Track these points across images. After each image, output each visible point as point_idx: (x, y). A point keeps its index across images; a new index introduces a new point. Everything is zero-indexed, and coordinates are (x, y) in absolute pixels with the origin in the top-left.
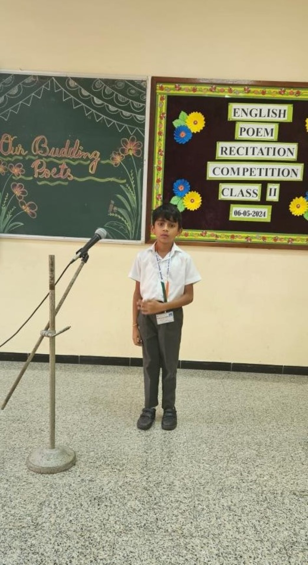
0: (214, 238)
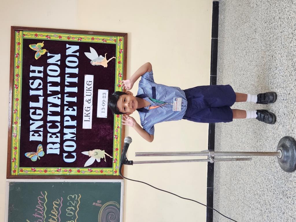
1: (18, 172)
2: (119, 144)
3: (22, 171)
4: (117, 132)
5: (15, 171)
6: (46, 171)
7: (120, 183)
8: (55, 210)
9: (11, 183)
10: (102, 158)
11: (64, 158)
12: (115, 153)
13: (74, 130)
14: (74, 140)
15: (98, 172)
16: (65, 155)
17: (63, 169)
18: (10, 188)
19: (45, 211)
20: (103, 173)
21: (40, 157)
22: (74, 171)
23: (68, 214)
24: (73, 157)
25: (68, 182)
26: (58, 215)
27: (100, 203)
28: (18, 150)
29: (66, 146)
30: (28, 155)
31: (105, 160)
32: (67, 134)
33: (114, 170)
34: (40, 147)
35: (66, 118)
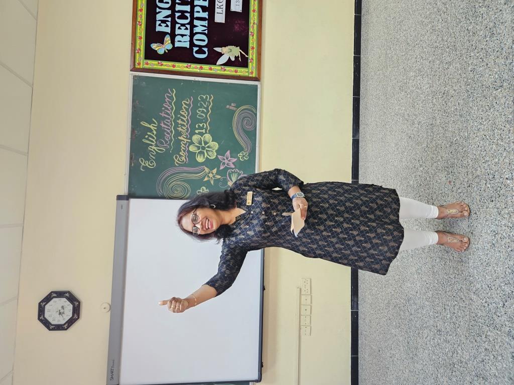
0: (255, 26)
1: (143, 65)
2: (255, 42)
3: (147, 64)
4: (253, 29)
5: (139, 64)
6: (174, 66)
7: (257, 86)
8: (184, 110)
9: (135, 77)
10: (237, 56)
11: (194, 53)
12: (250, 52)
13: (205, 23)
14: (205, 33)
15: (232, 71)
16: (195, 49)
17: (193, 65)
18: (134, 82)
19: (173, 111)
20: (238, 74)
21: (167, 50)
22: (206, 68)
23: (200, 116)
24: (204, 53)
25: (200, 80)
26: (187, 116)
27: (234, 107)
28: (143, 41)
29: (197, 40)
30: (154, 46)
31: (240, 59)
32: (198, 26)
33: (250, 71)
34: (167, 39)
35: (197, 9)
